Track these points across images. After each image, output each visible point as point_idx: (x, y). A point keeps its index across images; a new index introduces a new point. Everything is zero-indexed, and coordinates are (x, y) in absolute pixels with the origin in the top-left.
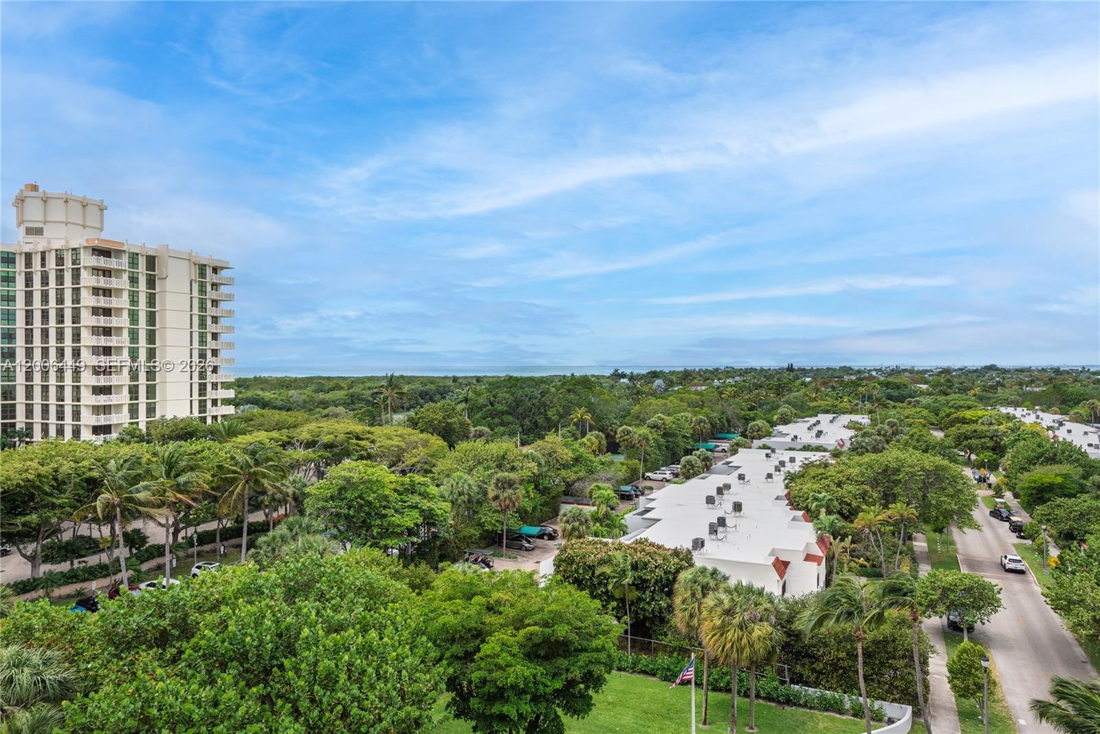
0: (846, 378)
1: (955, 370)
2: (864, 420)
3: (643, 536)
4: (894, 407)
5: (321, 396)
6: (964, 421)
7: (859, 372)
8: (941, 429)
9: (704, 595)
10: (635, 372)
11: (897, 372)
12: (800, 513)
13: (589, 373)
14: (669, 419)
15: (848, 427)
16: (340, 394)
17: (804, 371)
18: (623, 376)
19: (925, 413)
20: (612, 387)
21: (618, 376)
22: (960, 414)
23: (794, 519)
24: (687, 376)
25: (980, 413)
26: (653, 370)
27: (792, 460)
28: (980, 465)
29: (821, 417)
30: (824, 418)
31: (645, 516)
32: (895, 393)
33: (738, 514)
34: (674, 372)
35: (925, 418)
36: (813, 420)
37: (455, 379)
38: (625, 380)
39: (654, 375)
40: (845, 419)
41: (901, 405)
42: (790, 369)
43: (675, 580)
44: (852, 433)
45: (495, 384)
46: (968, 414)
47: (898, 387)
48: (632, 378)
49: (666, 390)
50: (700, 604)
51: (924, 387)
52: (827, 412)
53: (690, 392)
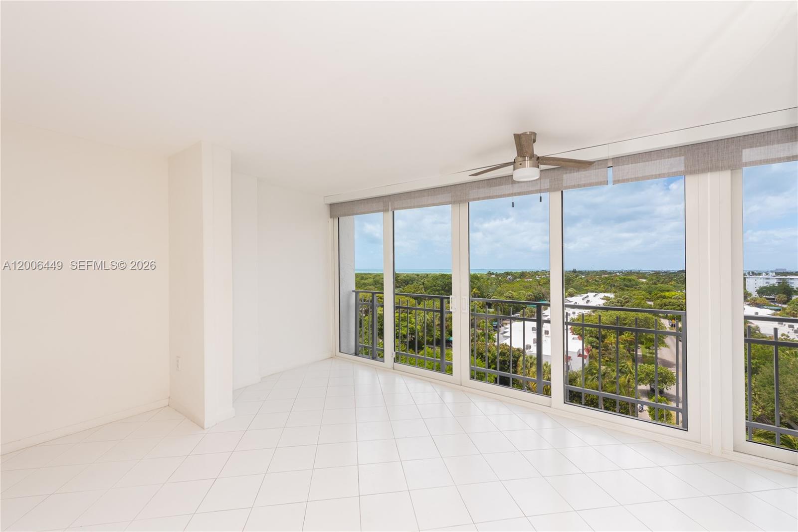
0: (603, 276)
1: (662, 273)
2: (611, 295)
3: (504, 342)
4: (628, 290)
5: (363, 281)
6: (664, 297)
7: (610, 273)
8: (652, 301)
9: (531, 367)
10: (498, 273)
11: (630, 273)
12: (577, 336)
13: (477, 273)
14: (514, 294)
15: (602, 299)
16: (371, 281)
17: (581, 273)
18: (493, 274)
19: (644, 293)
20: (488, 279)
21: (490, 274)
22: (663, 294)
23: (573, 339)
24: (523, 275)
25: (673, 293)
26: (507, 271)
27: (574, 313)
28: (673, 318)
29: (589, 294)
30: (591, 295)
31: (504, 335)
32: (628, 283)
33: (547, 335)
34: (517, 272)
35: (644, 295)
36: (585, 295)
37: (418, 275)
38: (494, 276)
39: (507, 274)
40: (602, 295)
41: (631, 289)
42: (574, 271)
43: (517, 361)
44: (604, 301)
45: (435, 278)
46: (667, 294)
47: (630, 281)
48: (497, 275)
49: (513, 280)
50: (529, 371)
51: (644, 280)
52: (593, 292)
53: (525, 282)
